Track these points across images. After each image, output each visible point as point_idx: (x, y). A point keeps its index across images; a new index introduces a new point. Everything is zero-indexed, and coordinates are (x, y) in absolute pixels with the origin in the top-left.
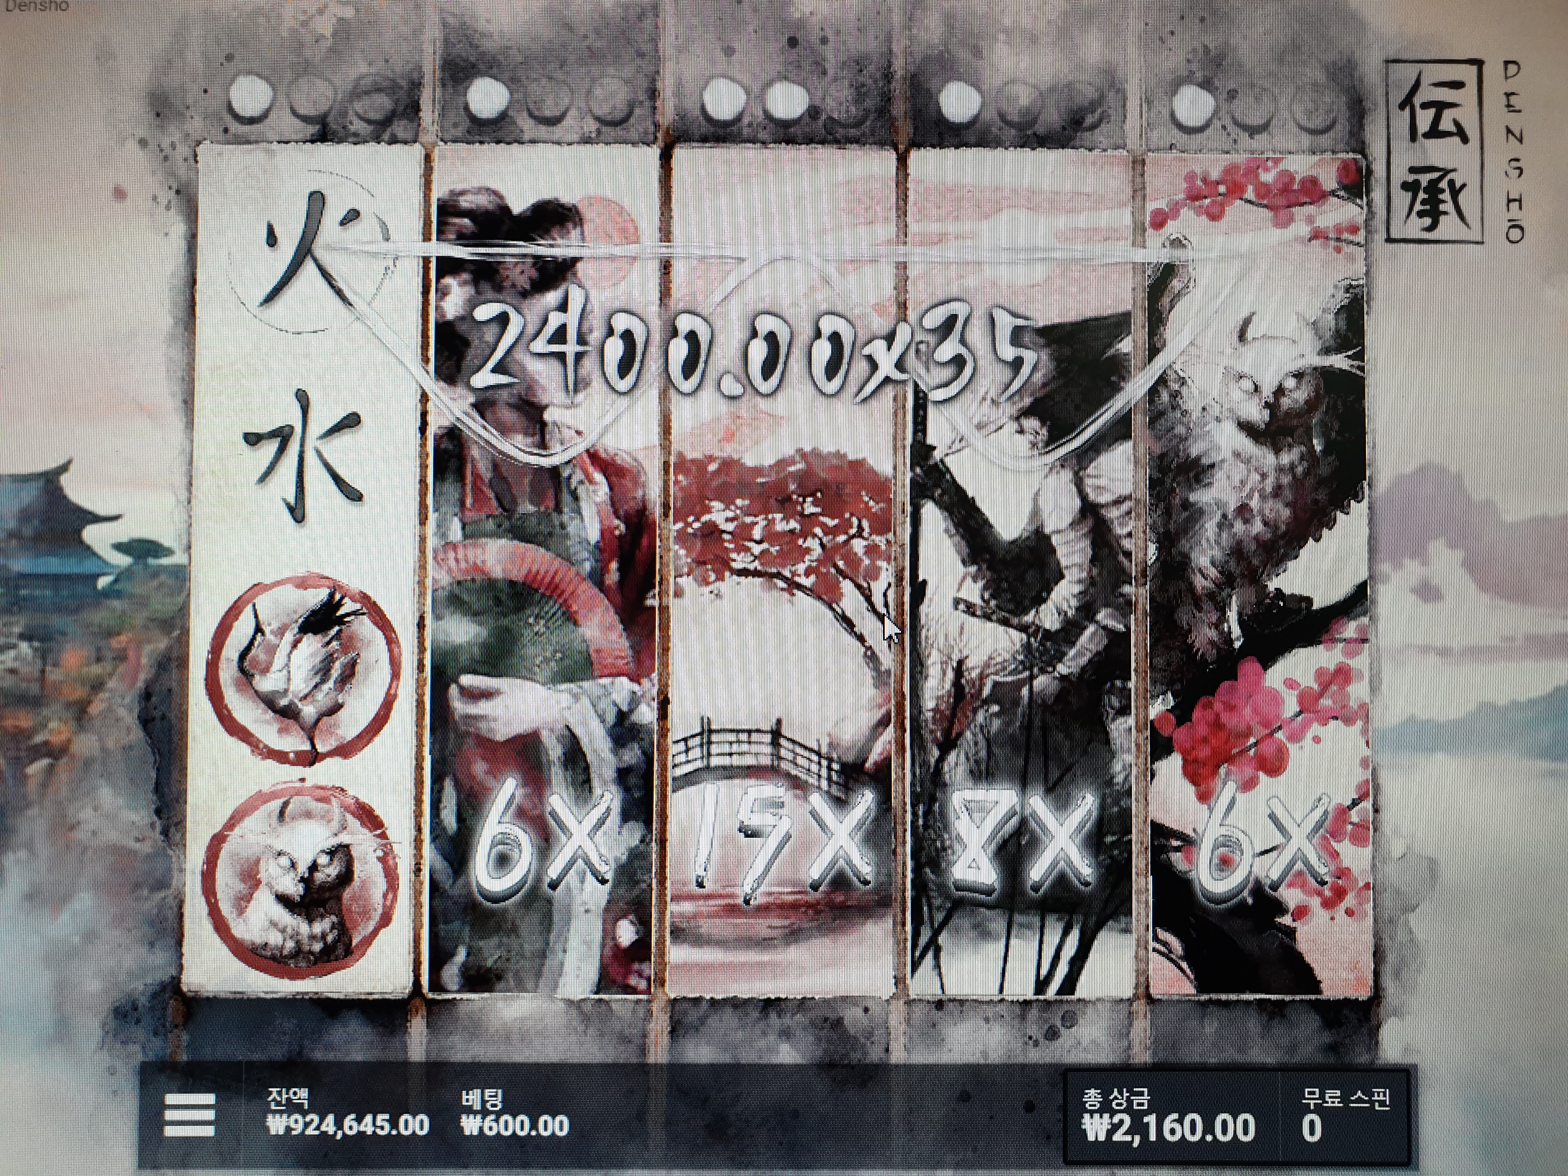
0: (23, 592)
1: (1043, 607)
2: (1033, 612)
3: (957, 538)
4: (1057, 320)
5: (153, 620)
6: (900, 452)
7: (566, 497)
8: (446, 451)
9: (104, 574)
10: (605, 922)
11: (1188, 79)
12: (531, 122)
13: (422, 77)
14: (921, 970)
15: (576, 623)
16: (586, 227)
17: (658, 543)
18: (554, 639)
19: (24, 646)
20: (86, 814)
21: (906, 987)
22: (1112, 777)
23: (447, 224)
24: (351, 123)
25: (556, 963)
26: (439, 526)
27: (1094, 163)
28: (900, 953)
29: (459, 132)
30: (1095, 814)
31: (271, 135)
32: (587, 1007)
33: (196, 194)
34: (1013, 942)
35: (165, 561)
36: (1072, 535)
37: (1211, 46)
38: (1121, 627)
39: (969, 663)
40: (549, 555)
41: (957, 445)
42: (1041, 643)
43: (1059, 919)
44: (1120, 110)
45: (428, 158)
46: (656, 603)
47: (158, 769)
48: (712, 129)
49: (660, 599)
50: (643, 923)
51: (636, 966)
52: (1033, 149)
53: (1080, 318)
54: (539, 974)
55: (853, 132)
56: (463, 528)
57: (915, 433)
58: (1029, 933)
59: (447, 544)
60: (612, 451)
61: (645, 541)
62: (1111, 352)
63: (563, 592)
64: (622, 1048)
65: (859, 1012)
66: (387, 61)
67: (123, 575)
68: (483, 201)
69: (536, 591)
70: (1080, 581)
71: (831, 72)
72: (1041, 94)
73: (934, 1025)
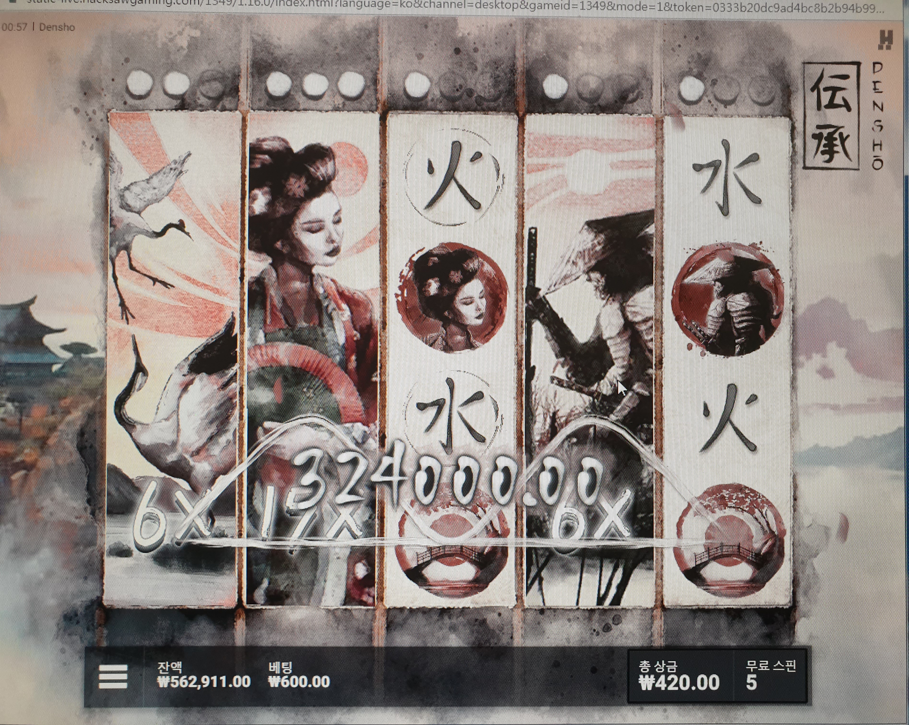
0: (9, 374)
1: (602, 381)
2: (596, 385)
3: (553, 342)
4: (610, 215)
5: (85, 390)
6: (520, 292)
7: (325, 318)
8: (255, 290)
9: (56, 363)
10: (348, 564)
11: (689, 73)
12: (304, 98)
13: (240, 72)
14: (531, 591)
15: (331, 391)
16: (336, 160)
17: (379, 344)
18: (318, 401)
19: (10, 406)
20: (47, 503)
21: (522, 602)
22: (642, 480)
23: (255, 158)
24: (199, 99)
25: (321, 588)
26: (251, 335)
27: (633, 123)
28: (519, 581)
29: (262, 104)
30: (631, 501)
31: (151, 106)
32: (339, 613)
33: (108, 141)
34: (584, 575)
35: (92, 356)
36: (619, 340)
37: (702, 54)
38: (647, 393)
39: (560, 414)
40: (316, 352)
41: (553, 288)
42: (601, 403)
43: (611, 562)
44: (649, 91)
45: (244, 120)
46: (378, 379)
47: (88, 476)
48: (410, 103)
49: (381, 377)
50: (371, 565)
51: (367, 590)
52: (598, 114)
53: (624, 214)
54: (310, 594)
55: (492, 104)
56: (265, 336)
57: (529, 280)
58: (593, 570)
59: (256, 345)
60: (352, 291)
61: (371, 343)
62: (643, 233)
63: (324, 373)
64: (359, 636)
65: (496, 615)
66: (219, 62)
67: (67, 364)
68: (276, 145)
69: (308, 372)
70: (623, 367)
71: (480, 68)
72: (603, 81)
73: (539, 623)
